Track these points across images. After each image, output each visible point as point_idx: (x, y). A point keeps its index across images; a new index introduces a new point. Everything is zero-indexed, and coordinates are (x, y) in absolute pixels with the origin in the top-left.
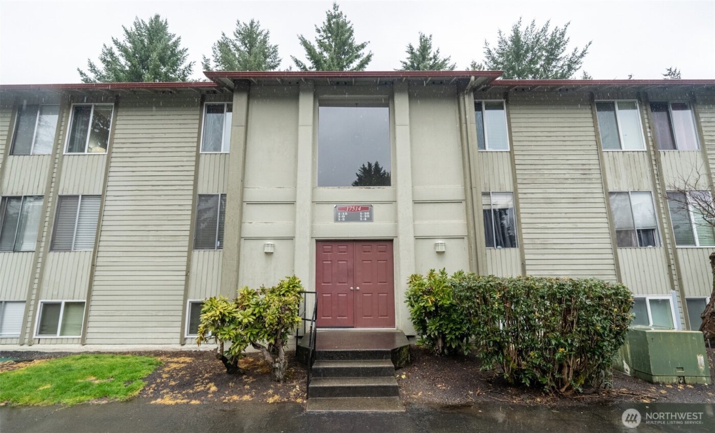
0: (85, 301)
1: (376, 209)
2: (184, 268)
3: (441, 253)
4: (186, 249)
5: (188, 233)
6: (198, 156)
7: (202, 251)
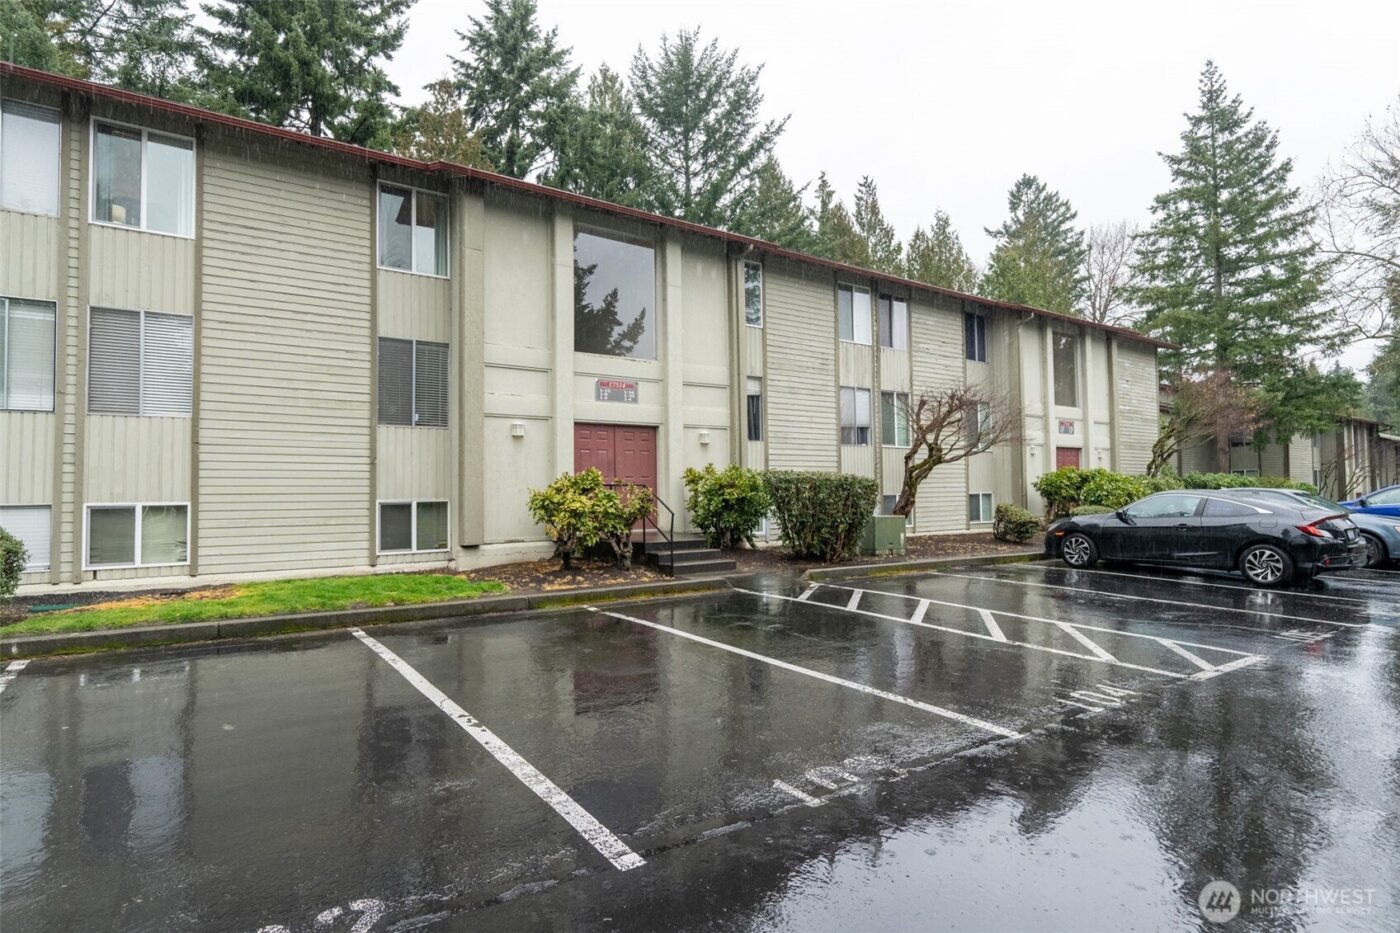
0: (189, 504)
1: (642, 388)
2: (367, 453)
3: (704, 445)
4: (366, 423)
5: (367, 398)
6: (374, 271)
7: (392, 428)
